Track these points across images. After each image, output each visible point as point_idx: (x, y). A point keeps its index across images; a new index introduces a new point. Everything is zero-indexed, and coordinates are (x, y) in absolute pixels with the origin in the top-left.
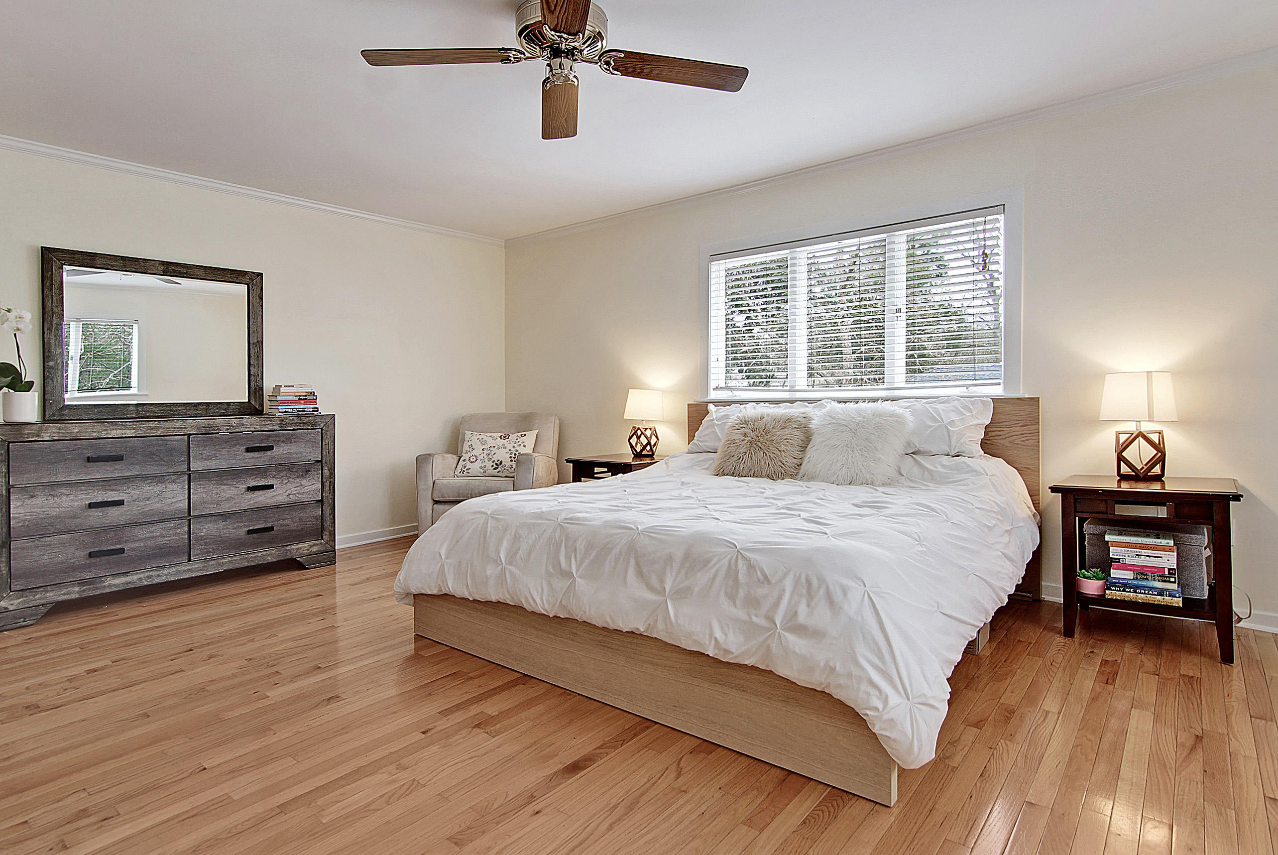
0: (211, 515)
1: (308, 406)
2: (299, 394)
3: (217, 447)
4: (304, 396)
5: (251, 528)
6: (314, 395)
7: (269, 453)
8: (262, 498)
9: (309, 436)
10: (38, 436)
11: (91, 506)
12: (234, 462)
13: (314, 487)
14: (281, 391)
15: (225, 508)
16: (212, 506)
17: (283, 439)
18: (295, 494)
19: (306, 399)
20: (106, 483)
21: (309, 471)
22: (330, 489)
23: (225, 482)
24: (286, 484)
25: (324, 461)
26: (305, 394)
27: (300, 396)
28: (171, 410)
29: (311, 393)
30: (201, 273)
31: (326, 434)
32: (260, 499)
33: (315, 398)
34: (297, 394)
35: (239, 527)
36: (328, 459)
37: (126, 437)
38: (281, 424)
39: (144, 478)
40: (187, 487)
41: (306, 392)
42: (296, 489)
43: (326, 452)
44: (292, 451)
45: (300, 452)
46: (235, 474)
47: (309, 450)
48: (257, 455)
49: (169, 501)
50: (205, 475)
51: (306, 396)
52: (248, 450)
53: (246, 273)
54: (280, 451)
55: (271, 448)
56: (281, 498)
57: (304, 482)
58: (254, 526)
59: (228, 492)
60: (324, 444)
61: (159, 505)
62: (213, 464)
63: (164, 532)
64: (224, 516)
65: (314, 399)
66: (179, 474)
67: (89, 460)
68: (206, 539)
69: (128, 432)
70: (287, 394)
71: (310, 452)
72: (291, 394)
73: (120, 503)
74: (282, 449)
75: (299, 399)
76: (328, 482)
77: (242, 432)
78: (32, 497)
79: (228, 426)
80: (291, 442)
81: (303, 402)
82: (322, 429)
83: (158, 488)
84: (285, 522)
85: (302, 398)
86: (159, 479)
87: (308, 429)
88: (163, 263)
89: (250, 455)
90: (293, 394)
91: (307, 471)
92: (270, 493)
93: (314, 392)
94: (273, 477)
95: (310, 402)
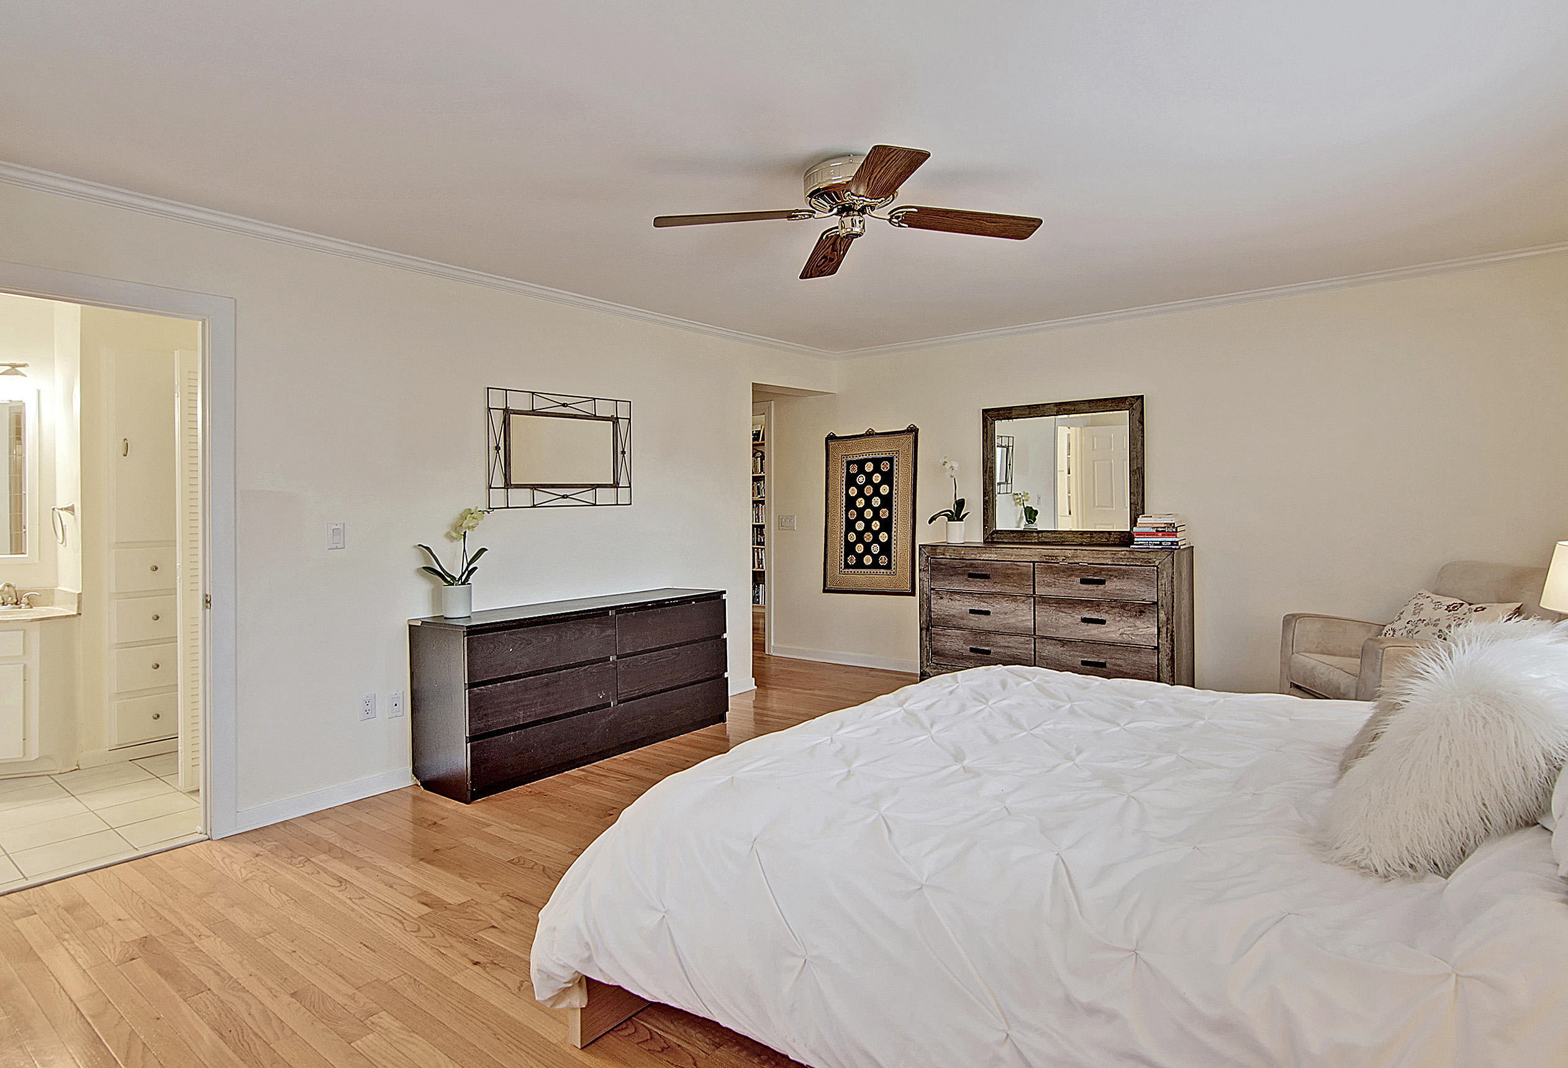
0: (1052, 638)
1: (1167, 539)
2: (1157, 526)
3: (1056, 576)
4: (1162, 528)
5: (1085, 659)
6: (1174, 527)
7: (1101, 587)
8: (1094, 632)
9: (1142, 573)
10: (944, 555)
11: (972, 611)
12: (1070, 591)
13: (1149, 631)
14: (1138, 522)
15: (1063, 634)
16: (1052, 630)
17: (1115, 574)
18: (1128, 634)
19: (1165, 531)
20: (981, 595)
21: (1144, 612)
22: (1167, 637)
23: (1063, 610)
24: (1119, 621)
25: (1159, 603)
26: (1163, 526)
27: (1158, 528)
28: (1062, 537)
29: (1171, 524)
30: (1086, 407)
31: (1162, 574)
32: (1093, 632)
33: (1174, 530)
34: (1155, 526)
35: (1074, 656)
36: (1164, 602)
37: (991, 560)
38: (1113, 558)
39: (1004, 595)
40: (1032, 608)
41: (1165, 524)
42: (1129, 629)
43: (1162, 594)
44: (1125, 588)
45: (1135, 590)
46: (1072, 603)
47: (1143, 589)
48: (1090, 587)
49: (1020, 618)
50: (1045, 600)
51: (1164, 527)
52: (1083, 581)
53: (1126, 398)
54: (1113, 586)
55: (1102, 582)
56: (1114, 636)
57: (1138, 623)
58: (1089, 658)
59: (1065, 619)
60: (1159, 584)
61: (1013, 620)
62: (1052, 592)
63: (1017, 645)
64: (1063, 642)
65: (1173, 532)
66: (1028, 596)
67: (971, 575)
68: (1047, 659)
69: (992, 556)
70: (1145, 525)
71: (1144, 592)
72: (1148, 525)
73: (987, 613)
74: (1115, 584)
75: (1157, 531)
76: (1165, 628)
77: (1078, 563)
78: (941, 598)
79: (1064, 556)
80: (1123, 578)
81: (1160, 534)
82: (1157, 566)
83: (1013, 605)
84: (1119, 662)
85: (1160, 529)
86: (1013, 598)
87: (1140, 566)
88: (1056, 404)
89: (1085, 586)
90: (1150, 525)
91: (1141, 612)
92: (1102, 628)
93: (1174, 524)
94: (1106, 612)
95: (1168, 535)
